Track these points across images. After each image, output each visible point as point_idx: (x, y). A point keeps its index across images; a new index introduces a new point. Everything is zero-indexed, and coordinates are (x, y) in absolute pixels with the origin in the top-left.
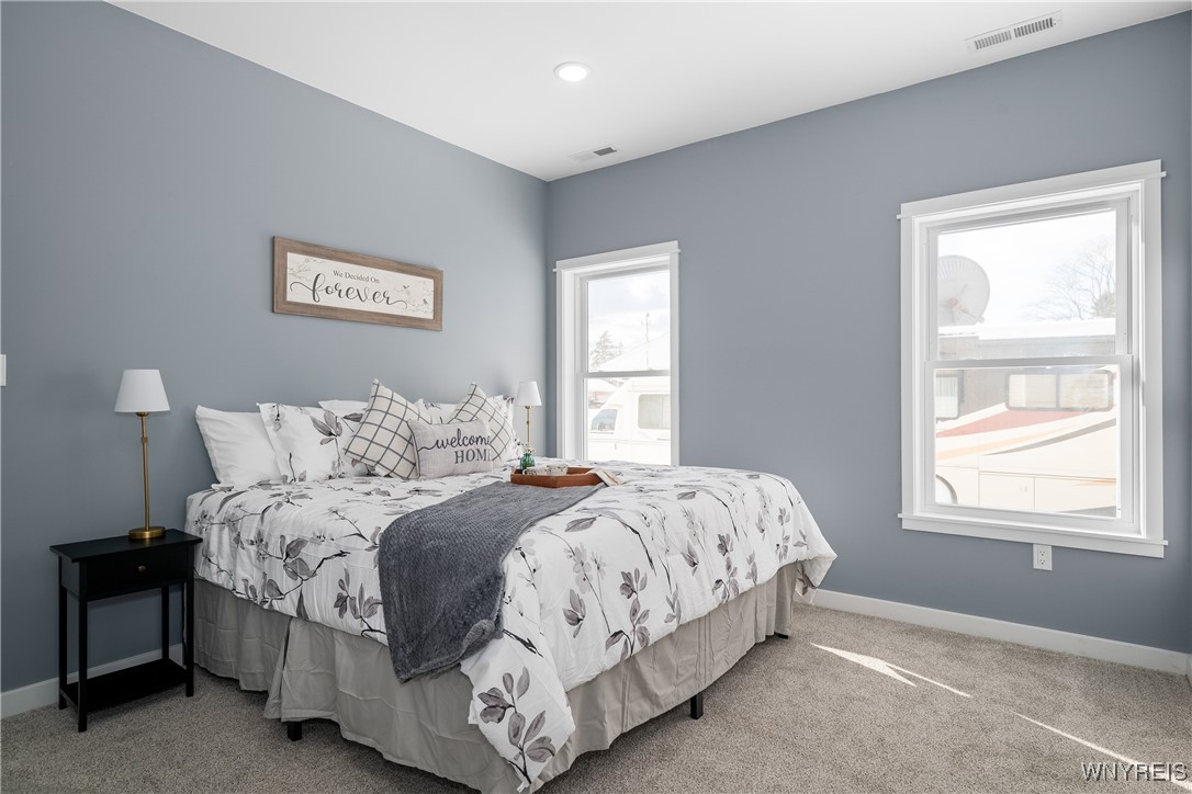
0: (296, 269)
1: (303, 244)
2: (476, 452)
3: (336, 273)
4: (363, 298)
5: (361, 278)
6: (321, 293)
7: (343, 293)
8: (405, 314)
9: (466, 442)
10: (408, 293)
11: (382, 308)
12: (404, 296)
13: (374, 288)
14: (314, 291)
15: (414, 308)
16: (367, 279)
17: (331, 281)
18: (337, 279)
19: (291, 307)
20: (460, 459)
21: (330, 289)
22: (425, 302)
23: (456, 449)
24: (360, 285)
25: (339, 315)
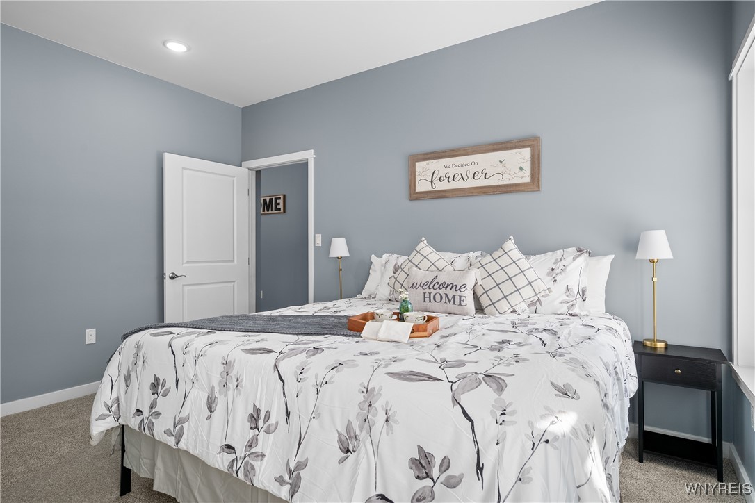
0: (421, 171)
1: (424, 154)
2: (444, 296)
3: (446, 167)
4: (465, 178)
5: (464, 165)
6: (436, 182)
7: (451, 179)
8: (501, 183)
9: (436, 286)
10: (504, 166)
11: (481, 182)
12: (501, 169)
13: (472, 169)
14: (432, 182)
15: (510, 177)
16: (468, 165)
17: (441, 172)
18: (447, 170)
19: (418, 195)
20: (427, 300)
21: (442, 178)
22: (521, 169)
23: (425, 291)
24: (463, 170)
25: (447, 194)
